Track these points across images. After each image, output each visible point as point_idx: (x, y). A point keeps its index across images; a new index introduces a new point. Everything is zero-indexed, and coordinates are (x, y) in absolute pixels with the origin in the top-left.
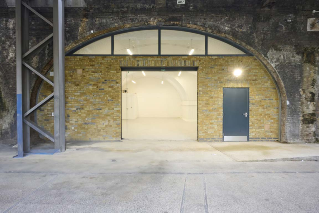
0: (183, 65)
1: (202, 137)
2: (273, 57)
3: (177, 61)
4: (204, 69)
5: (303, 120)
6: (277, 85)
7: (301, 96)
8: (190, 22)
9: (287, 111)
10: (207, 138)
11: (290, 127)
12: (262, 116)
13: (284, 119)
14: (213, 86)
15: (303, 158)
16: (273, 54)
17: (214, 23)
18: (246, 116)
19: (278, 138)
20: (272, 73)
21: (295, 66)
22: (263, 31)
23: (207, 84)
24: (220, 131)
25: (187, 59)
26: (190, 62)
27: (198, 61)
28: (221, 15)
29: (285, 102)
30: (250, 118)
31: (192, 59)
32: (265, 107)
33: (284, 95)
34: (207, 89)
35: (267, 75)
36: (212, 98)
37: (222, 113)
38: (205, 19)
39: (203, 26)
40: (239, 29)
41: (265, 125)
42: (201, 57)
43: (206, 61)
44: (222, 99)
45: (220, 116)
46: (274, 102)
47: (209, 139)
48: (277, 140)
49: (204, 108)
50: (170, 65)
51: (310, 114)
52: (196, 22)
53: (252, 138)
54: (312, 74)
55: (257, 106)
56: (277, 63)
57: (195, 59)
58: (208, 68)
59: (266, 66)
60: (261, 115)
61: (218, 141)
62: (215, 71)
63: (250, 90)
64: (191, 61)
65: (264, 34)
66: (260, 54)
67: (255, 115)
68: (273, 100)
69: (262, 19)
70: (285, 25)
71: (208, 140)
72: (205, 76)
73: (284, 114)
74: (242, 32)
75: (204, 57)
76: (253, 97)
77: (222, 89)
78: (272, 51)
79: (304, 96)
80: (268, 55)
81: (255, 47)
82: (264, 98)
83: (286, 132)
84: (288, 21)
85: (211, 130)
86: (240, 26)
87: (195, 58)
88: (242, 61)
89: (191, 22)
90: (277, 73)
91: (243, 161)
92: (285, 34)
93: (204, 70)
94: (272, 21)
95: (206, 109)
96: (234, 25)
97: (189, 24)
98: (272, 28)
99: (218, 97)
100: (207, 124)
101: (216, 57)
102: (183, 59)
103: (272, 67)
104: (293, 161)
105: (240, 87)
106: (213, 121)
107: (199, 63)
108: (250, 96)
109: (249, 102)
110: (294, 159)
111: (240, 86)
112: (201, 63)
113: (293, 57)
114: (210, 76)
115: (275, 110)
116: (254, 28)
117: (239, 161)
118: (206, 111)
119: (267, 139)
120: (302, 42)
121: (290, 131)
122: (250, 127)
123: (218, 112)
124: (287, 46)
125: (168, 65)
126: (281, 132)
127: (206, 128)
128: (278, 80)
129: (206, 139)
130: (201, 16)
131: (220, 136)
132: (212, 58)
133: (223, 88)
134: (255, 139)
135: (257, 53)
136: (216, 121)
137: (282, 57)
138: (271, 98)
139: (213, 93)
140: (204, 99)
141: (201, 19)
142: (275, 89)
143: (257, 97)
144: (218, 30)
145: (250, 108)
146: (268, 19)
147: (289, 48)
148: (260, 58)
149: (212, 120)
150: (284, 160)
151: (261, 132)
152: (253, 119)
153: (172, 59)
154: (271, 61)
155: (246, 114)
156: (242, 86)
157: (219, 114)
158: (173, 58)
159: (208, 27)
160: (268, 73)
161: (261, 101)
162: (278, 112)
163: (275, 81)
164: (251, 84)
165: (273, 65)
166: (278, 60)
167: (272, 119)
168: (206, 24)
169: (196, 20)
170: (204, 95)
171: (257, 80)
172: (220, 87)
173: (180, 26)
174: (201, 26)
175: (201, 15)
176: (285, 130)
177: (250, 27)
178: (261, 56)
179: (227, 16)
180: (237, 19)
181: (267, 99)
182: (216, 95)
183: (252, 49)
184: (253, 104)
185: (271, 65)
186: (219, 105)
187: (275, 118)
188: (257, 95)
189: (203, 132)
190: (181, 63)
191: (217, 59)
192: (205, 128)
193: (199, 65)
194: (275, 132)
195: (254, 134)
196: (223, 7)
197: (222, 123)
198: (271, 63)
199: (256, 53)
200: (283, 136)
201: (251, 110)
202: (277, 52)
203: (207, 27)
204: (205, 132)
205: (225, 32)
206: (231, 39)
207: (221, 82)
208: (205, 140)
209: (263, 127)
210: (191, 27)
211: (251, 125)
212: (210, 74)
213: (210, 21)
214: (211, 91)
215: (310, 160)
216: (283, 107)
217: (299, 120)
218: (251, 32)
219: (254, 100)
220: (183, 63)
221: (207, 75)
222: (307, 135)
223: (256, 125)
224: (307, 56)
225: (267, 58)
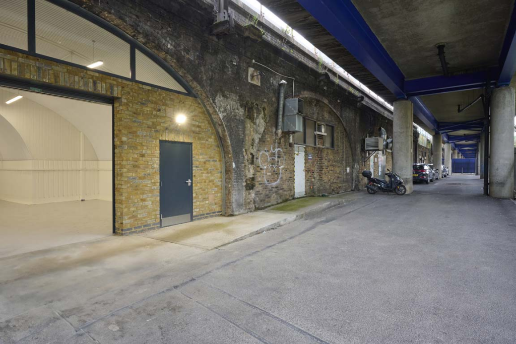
0: (91, 89)
1: (129, 227)
2: (221, 104)
3: (77, 78)
4: (131, 105)
5: (246, 186)
6: (221, 142)
7: (244, 157)
8: (111, 9)
9: (233, 176)
10: (136, 226)
11: (235, 195)
12: (206, 184)
13: (230, 186)
14: (145, 136)
15: (264, 228)
16: (221, 101)
17: (152, 30)
18: (189, 184)
19: (221, 211)
20: (217, 126)
21: (239, 121)
22: (211, 67)
23: (135, 132)
24: (156, 210)
25: (97, 78)
26: (104, 85)
27: (120, 88)
28: (162, 21)
29: (231, 165)
30: (194, 188)
31: (108, 81)
32: (209, 171)
33: (230, 156)
34: (136, 140)
35: (211, 127)
36: (143, 156)
37: (159, 181)
38: (137, 16)
39: (135, 27)
40: (186, 54)
41: (210, 195)
42: (125, 82)
43: (133, 90)
44: (159, 159)
45: (156, 187)
46: (218, 164)
47: (140, 227)
48: (220, 213)
49: (130, 174)
50: (62, 83)
51: (250, 178)
52: (122, 15)
53: (196, 216)
54: (252, 133)
55: (201, 170)
56: (225, 114)
57: (115, 83)
58: (137, 104)
59: (210, 115)
60: (205, 182)
61: (154, 228)
62: (147, 111)
63: (193, 147)
64: (106, 83)
65: (212, 71)
66: (208, 97)
67: (199, 183)
68: (216, 161)
69: (210, 51)
70: (231, 68)
71: (138, 230)
72: (132, 116)
73: (229, 179)
74: (189, 59)
75: (131, 83)
76: (197, 157)
77: (158, 141)
78: (220, 97)
79: (246, 157)
80: (216, 101)
81: (202, 86)
82: (208, 159)
83: (233, 202)
84: (234, 63)
85: (142, 211)
86: (187, 51)
87: (113, 80)
88: (183, 103)
89: (113, 11)
90: (224, 127)
91: (216, 248)
92: (231, 79)
93: (129, 106)
94: (220, 56)
95: (134, 175)
96: (179, 45)
97: (110, 13)
98: (219, 67)
99: (153, 155)
100: (136, 201)
101: (150, 88)
102: (90, 77)
103: (219, 117)
104: (258, 234)
105: (182, 141)
106: (145, 196)
107: (122, 91)
108: (193, 156)
109: (192, 164)
110: (258, 232)
111: (181, 139)
112: (125, 92)
113: (237, 109)
114: (141, 118)
115: (219, 175)
116: (201, 58)
117: (212, 249)
118: (134, 179)
119: (211, 214)
120: (244, 93)
121: (236, 200)
122: (194, 201)
123: (153, 181)
124: (233, 94)
125: (56, 82)
126: (226, 203)
127: (135, 209)
128: (224, 136)
129: (135, 228)
130: (131, 8)
131: (157, 219)
132: (143, 88)
133: (160, 140)
134: (199, 217)
135: (204, 95)
136: (150, 195)
137: (229, 106)
138: (215, 159)
139: (145, 148)
140: (131, 158)
141: (131, 12)
142: (219, 147)
143: (201, 157)
144: (158, 43)
145: (193, 172)
146: (216, 53)
147: (234, 97)
148: (205, 104)
149: (143, 194)
150: (251, 235)
151: (206, 205)
152: (197, 188)
153: (65, 70)
154: (219, 110)
155: (189, 181)
156: (183, 139)
157: (154, 184)
158: (68, 70)
159: (143, 33)
160: (212, 125)
161: (205, 163)
162: (221, 177)
163: (220, 136)
164: (194, 137)
165: (221, 116)
166: (225, 110)
167: (216, 187)
168: (139, 26)
169: (122, 12)
170: (131, 151)
171: (201, 132)
172: (156, 138)
173: (85, 8)
174: (132, 26)
175: (131, 5)
176: (231, 200)
177: (197, 56)
178: (208, 101)
179: (170, 28)
180: (182, 37)
181: (211, 160)
182: (149, 152)
183: (199, 88)
184: (197, 167)
185: (218, 115)
186: (154, 168)
187: (218, 186)
188: (201, 154)
189: (129, 216)
190: (86, 84)
191: (150, 91)
192: (132, 209)
193: (122, 95)
194: (219, 203)
195: (198, 210)
196: (165, 10)
197: (158, 198)
198: (219, 113)
199: (201, 95)
200: (228, 208)
201: (195, 176)
202: (224, 99)
203: (141, 31)
204: (134, 217)
205: (167, 52)
206: (173, 64)
207: (157, 131)
208: (133, 230)
209: (208, 198)
210: (108, 19)
211: (195, 197)
212: (139, 114)
213: (146, 24)
214: (141, 143)
215: (268, 230)
216: (227, 171)
217: (243, 186)
218: (198, 64)
219: (198, 161)
220: (91, 85)
221: (135, 116)
222: (249, 203)
223: (200, 197)
224: (248, 111)
225: (215, 105)
